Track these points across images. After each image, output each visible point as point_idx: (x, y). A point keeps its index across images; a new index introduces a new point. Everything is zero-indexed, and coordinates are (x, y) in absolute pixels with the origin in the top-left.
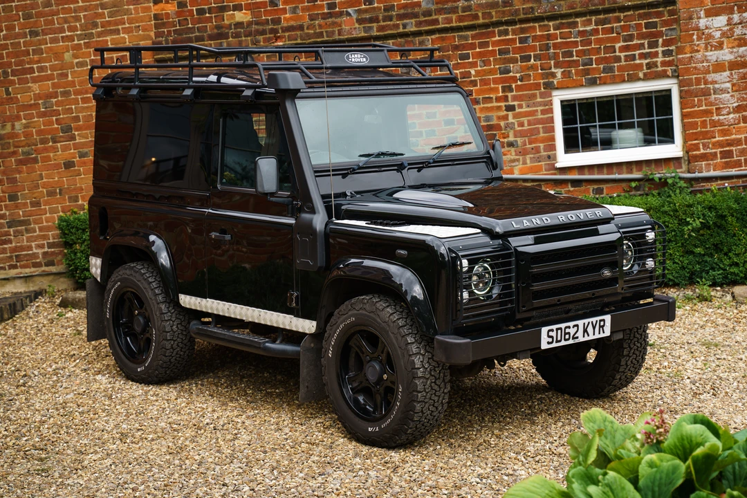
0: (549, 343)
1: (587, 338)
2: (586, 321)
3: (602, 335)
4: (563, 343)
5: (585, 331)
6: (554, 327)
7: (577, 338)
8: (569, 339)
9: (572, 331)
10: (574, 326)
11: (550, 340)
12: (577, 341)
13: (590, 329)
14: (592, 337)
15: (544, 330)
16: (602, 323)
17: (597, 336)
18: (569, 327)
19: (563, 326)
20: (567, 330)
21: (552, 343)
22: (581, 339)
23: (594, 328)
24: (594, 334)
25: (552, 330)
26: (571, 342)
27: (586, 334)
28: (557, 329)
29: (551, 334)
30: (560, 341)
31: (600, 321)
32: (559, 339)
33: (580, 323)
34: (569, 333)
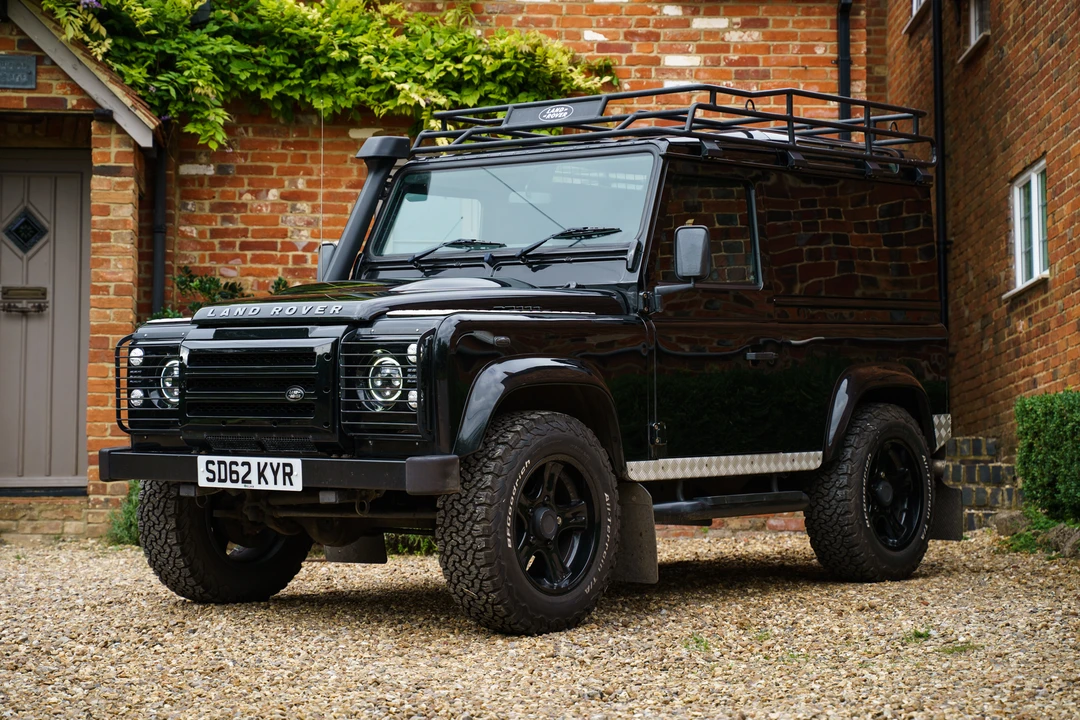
0: (208, 480)
1: (263, 487)
2: (263, 460)
3: (288, 488)
4: (228, 485)
5: (261, 475)
6: (216, 459)
7: (250, 482)
8: (237, 481)
9: (242, 470)
10: (243, 464)
11: (211, 476)
12: (248, 487)
13: (268, 473)
14: (271, 487)
15: (202, 460)
16: (288, 470)
17: (280, 487)
18: (236, 464)
19: (228, 459)
20: (234, 468)
21: (213, 480)
22: (255, 486)
23: (275, 473)
24: (276, 483)
25: (213, 463)
26: (240, 486)
27: (262, 479)
28: (220, 463)
29: (211, 467)
30: (225, 481)
31: (285, 465)
32: (223, 477)
33: (254, 461)
34: (237, 473)
